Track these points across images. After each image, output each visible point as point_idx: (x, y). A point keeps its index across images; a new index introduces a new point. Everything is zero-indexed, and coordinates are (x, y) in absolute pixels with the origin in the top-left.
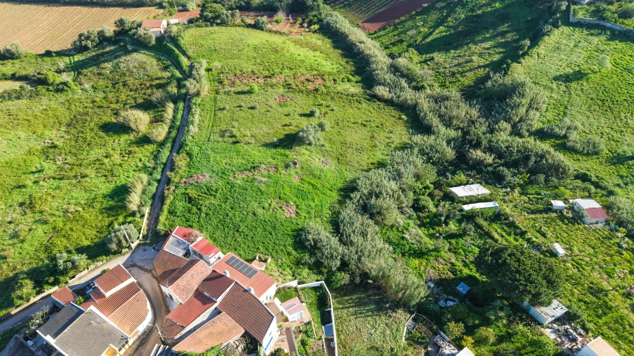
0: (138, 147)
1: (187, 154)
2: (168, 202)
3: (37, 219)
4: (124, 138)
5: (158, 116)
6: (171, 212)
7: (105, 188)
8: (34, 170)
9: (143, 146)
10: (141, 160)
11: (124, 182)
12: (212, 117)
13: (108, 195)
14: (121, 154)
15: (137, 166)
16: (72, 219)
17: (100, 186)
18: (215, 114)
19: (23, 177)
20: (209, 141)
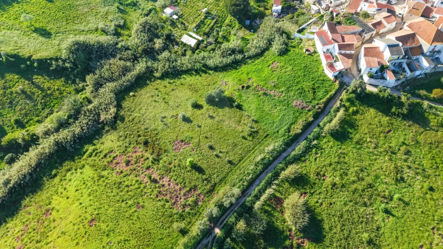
0: (310, 177)
1: (289, 132)
2: (324, 100)
3: (394, 156)
4: (312, 201)
5: (273, 208)
6: (327, 92)
7: (348, 148)
8: (391, 218)
9: (306, 174)
10: (316, 159)
11: (337, 143)
12: (243, 161)
13: (349, 138)
14: (324, 180)
15: (322, 153)
16: (375, 136)
17: (351, 152)
18: (240, 162)
19: (400, 215)
20: (268, 135)
